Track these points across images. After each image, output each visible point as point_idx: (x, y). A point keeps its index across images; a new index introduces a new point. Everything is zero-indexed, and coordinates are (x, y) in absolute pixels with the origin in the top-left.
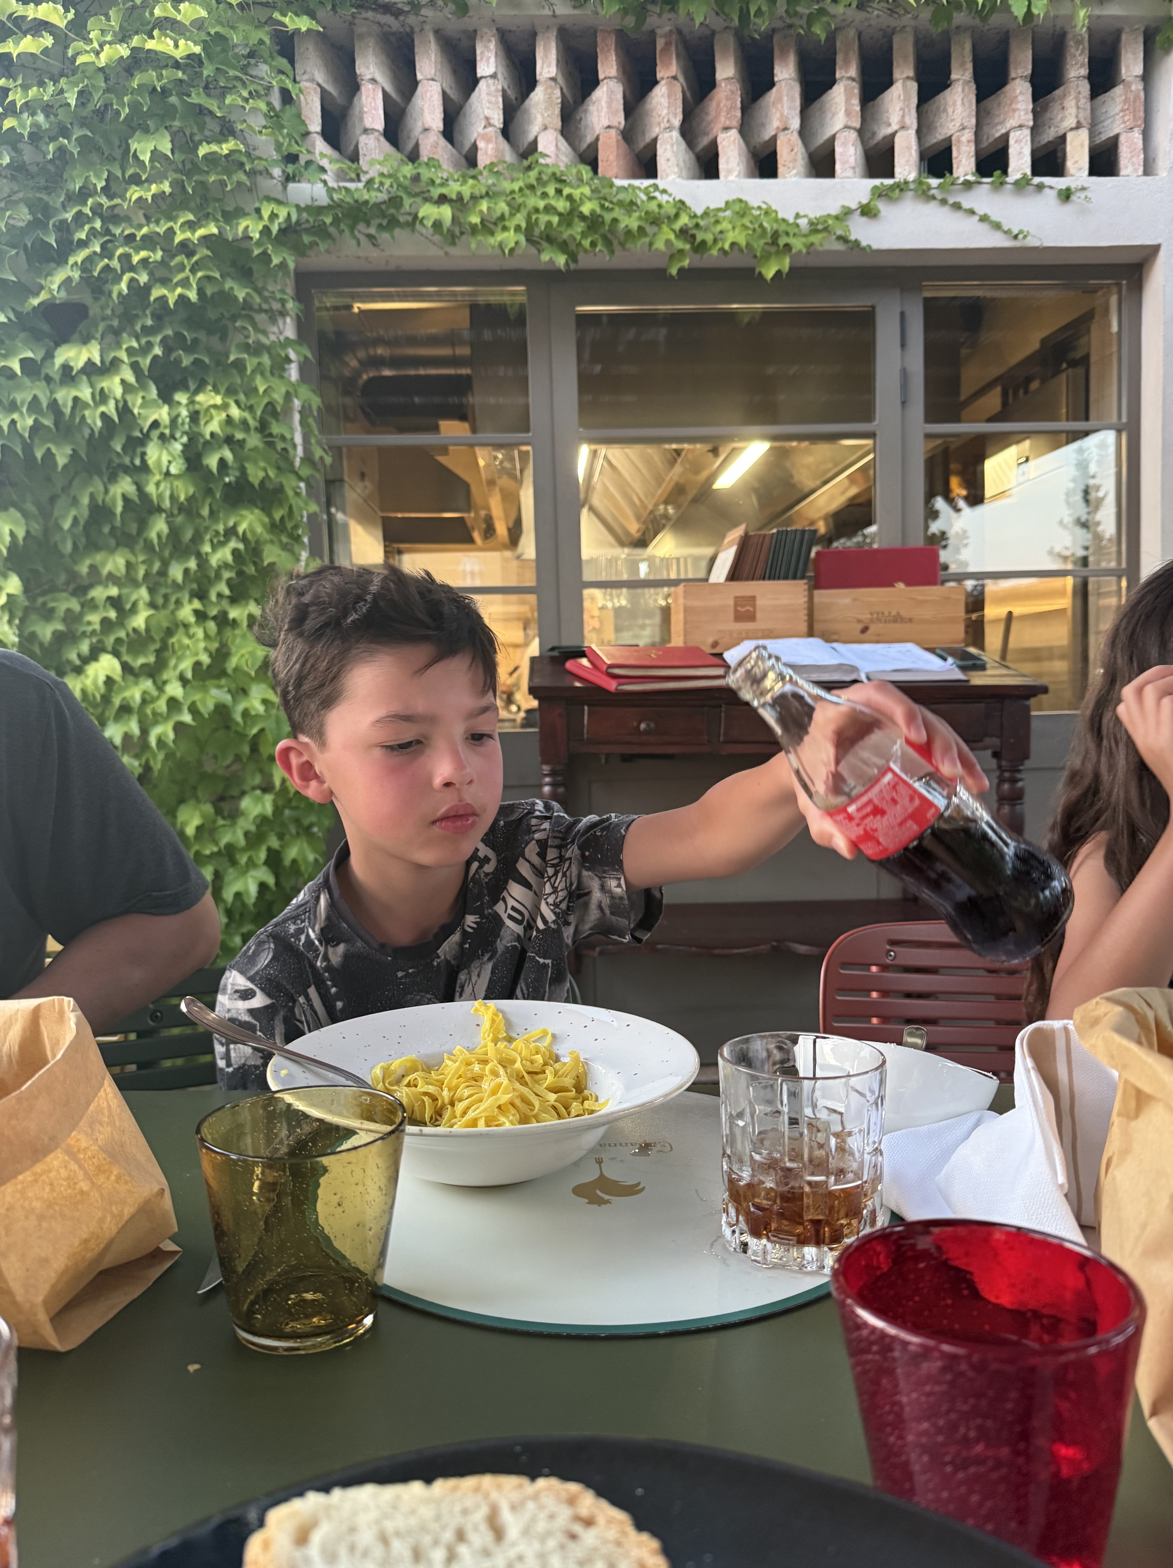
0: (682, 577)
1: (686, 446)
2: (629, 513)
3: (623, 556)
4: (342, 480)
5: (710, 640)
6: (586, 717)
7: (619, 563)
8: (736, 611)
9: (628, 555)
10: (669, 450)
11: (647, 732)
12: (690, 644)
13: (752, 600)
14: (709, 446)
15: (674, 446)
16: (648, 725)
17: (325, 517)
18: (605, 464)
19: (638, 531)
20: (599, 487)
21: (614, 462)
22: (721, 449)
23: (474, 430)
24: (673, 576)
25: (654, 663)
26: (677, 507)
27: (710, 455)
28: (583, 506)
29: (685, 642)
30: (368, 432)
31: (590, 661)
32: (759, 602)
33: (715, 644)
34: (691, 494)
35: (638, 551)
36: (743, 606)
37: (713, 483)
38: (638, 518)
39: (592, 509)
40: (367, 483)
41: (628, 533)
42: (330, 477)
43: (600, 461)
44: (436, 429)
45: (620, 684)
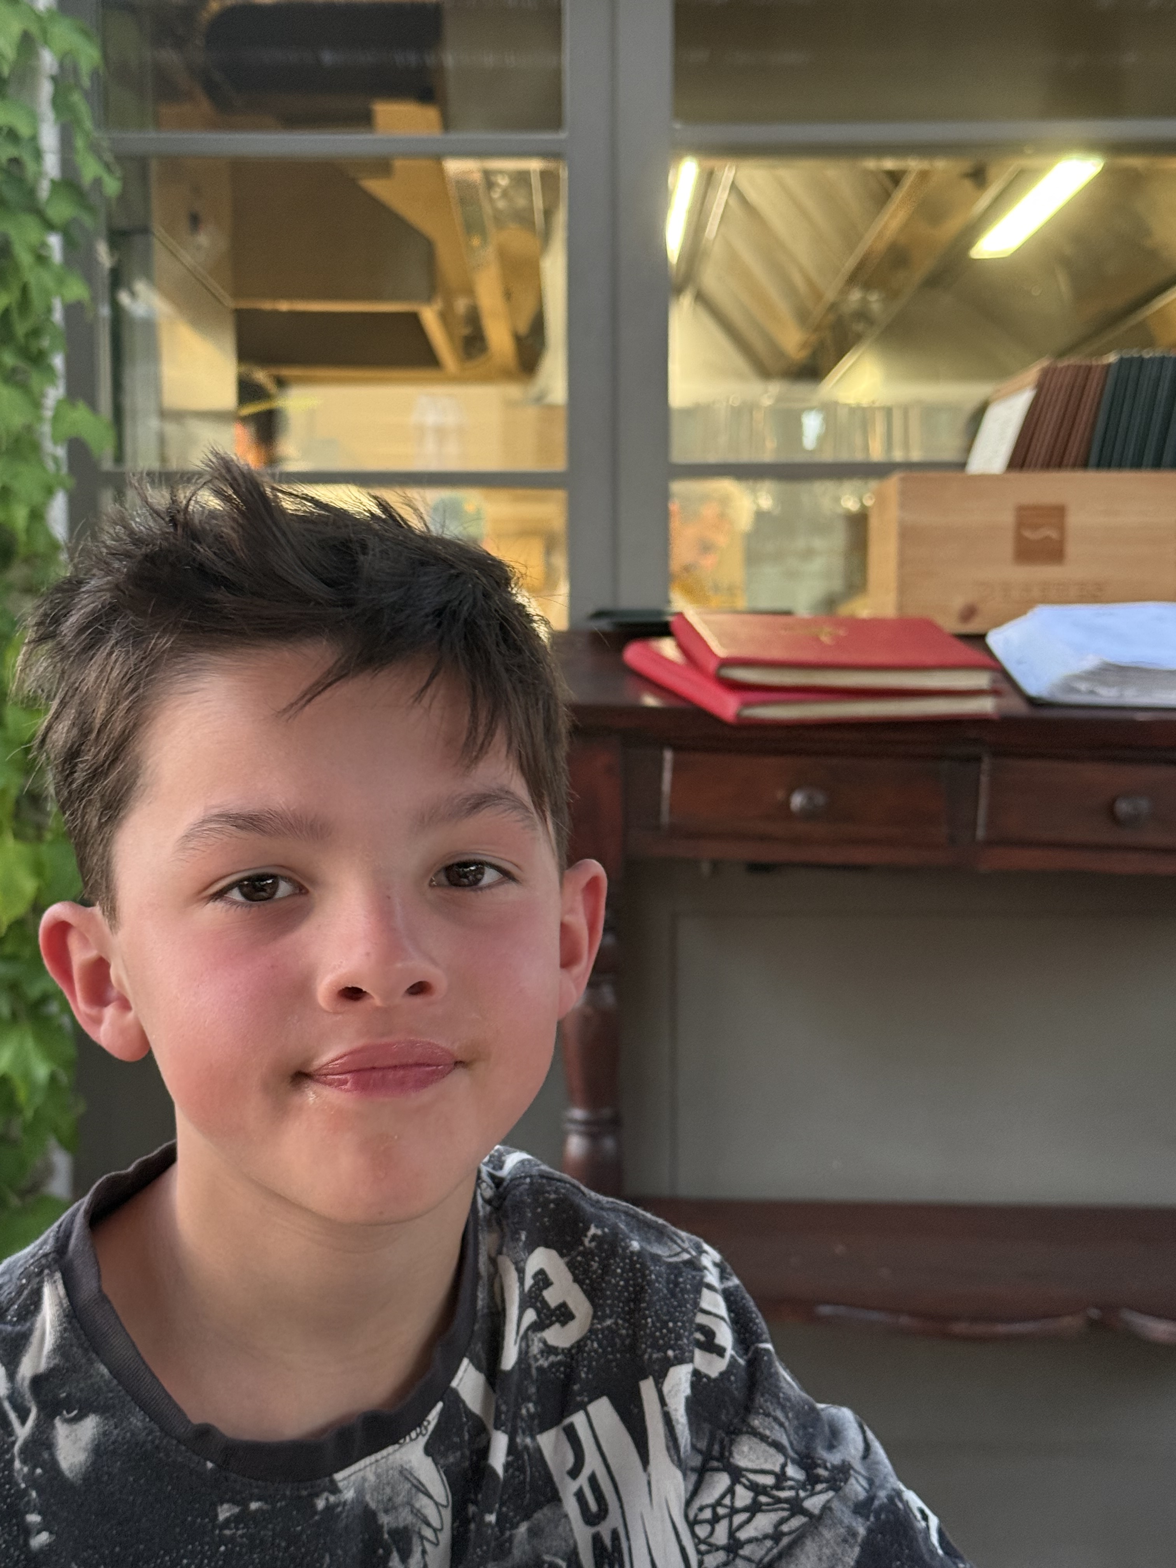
0: (898, 456)
1: (914, 165)
2: (783, 307)
3: (767, 402)
4: (145, 230)
5: (958, 602)
6: (667, 776)
7: (758, 416)
8: (1020, 540)
9: (779, 399)
10: (873, 173)
11: (809, 814)
12: (913, 611)
13: (1058, 513)
14: (965, 165)
15: (889, 164)
16: (810, 798)
17: (105, 311)
18: (733, 203)
19: (804, 345)
20: (717, 251)
21: (752, 196)
22: (992, 172)
23: (447, 124)
24: (877, 453)
25: (828, 657)
26: (891, 295)
27: (968, 184)
28: (678, 290)
29: (901, 606)
30: (213, 125)
31: (681, 646)
32: (1075, 520)
33: (969, 613)
34: (923, 267)
35: (801, 390)
36: (1035, 527)
37: (970, 244)
38: (802, 316)
39: (701, 298)
40: (203, 239)
41: (777, 351)
42: (122, 223)
43: (721, 197)
44: (365, 120)
45: (747, 705)
